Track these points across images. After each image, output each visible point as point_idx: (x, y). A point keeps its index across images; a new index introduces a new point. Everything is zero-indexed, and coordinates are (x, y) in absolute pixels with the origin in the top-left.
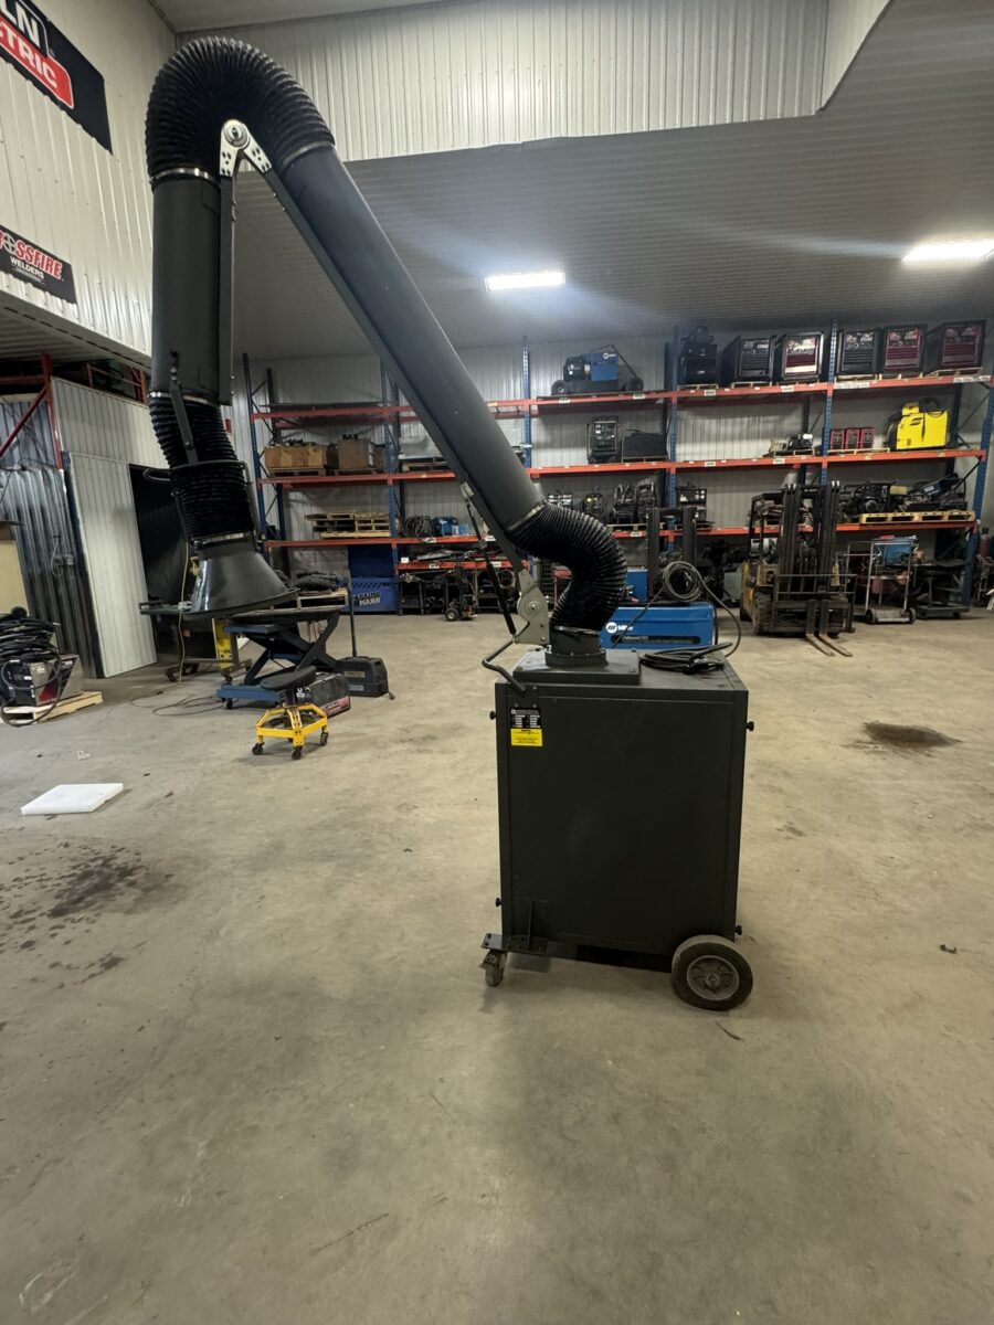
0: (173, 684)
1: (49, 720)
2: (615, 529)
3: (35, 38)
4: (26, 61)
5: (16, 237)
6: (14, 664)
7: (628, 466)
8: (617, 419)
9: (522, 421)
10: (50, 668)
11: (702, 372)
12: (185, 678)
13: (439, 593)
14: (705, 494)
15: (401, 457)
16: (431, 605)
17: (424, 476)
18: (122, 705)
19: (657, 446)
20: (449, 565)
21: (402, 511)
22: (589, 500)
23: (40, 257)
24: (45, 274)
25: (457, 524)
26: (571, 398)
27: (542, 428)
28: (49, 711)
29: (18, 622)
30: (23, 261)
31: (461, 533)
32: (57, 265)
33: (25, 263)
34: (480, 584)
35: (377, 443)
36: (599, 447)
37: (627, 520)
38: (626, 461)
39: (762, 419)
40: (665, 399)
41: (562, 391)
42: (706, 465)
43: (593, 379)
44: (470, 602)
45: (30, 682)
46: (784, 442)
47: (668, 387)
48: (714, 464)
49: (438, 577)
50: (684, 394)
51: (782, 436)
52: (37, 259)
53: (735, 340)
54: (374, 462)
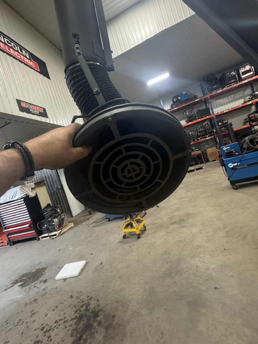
0: (91, 215)
1: (61, 235)
2: (201, 139)
3: (28, 57)
4: (27, 62)
5: (30, 104)
6: (50, 220)
7: (199, 120)
8: (192, 108)
10: (59, 219)
11: (215, 86)
12: (94, 212)
14: (227, 120)
18: (79, 226)
19: (207, 112)
22: (190, 133)
23: (37, 108)
24: (39, 112)
26: (177, 107)
28: (61, 232)
29: (49, 208)
30: (33, 110)
32: (42, 109)
33: (34, 110)
36: (189, 117)
37: (204, 135)
38: (198, 119)
39: (238, 94)
40: (205, 98)
41: (174, 106)
42: (225, 112)
43: (182, 100)
45: (54, 225)
46: (249, 97)
47: (204, 94)
48: (228, 111)
50: (211, 94)
51: (246, 96)
52: (36, 108)
53: (223, 75)
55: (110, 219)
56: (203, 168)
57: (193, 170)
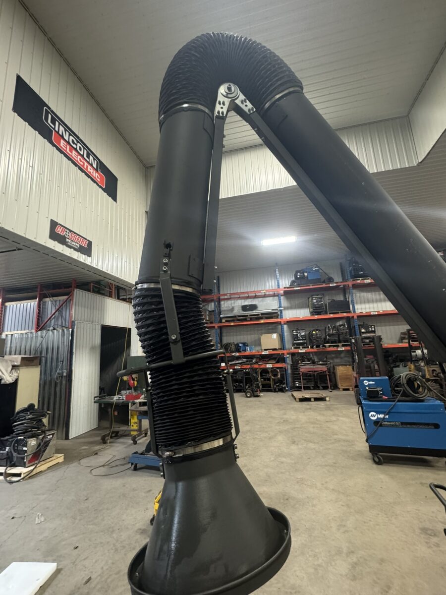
0: (105, 446)
1: (30, 477)
2: (330, 346)
3: (95, 166)
4: (90, 172)
5: (71, 231)
6: (20, 439)
7: (332, 316)
8: (323, 294)
9: (276, 298)
10: (39, 441)
11: (362, 273)
12: (112, 440)
13: (240, 381)
14: (374, 328)
15: (221, 316)
16: (236, 387)
17: (232, 324)
19: (345, 306)
20: (245, 366)
21: (221, 340)
22: (314, 332)
23: (79, 239)
24: (80, 245)
25: (247, 346)
26: (300, 287)
27: (285, 300)
28: (32, 471)
29: (29, 413)
30: (72, 240)
31: (250, 350)
32: (86, 242)
33: (72, 241)
34: (261, 375)
35: (210, 310)
36: (316, 307)
37: (335, 342)
38: (330, 313)
40: (344, 285)
41: (296, 284)
42: (372, 314)
43: (309, 278)
44: (258, 386)
45: (26, 451)
47: (344, 280)
48: (377, 313)
49: (239, 373)
50: (354, 282)
52: (78, 239)
54: (209, 318)
55: (138, 466)
56: (325, 400)
57: (308, 400)
